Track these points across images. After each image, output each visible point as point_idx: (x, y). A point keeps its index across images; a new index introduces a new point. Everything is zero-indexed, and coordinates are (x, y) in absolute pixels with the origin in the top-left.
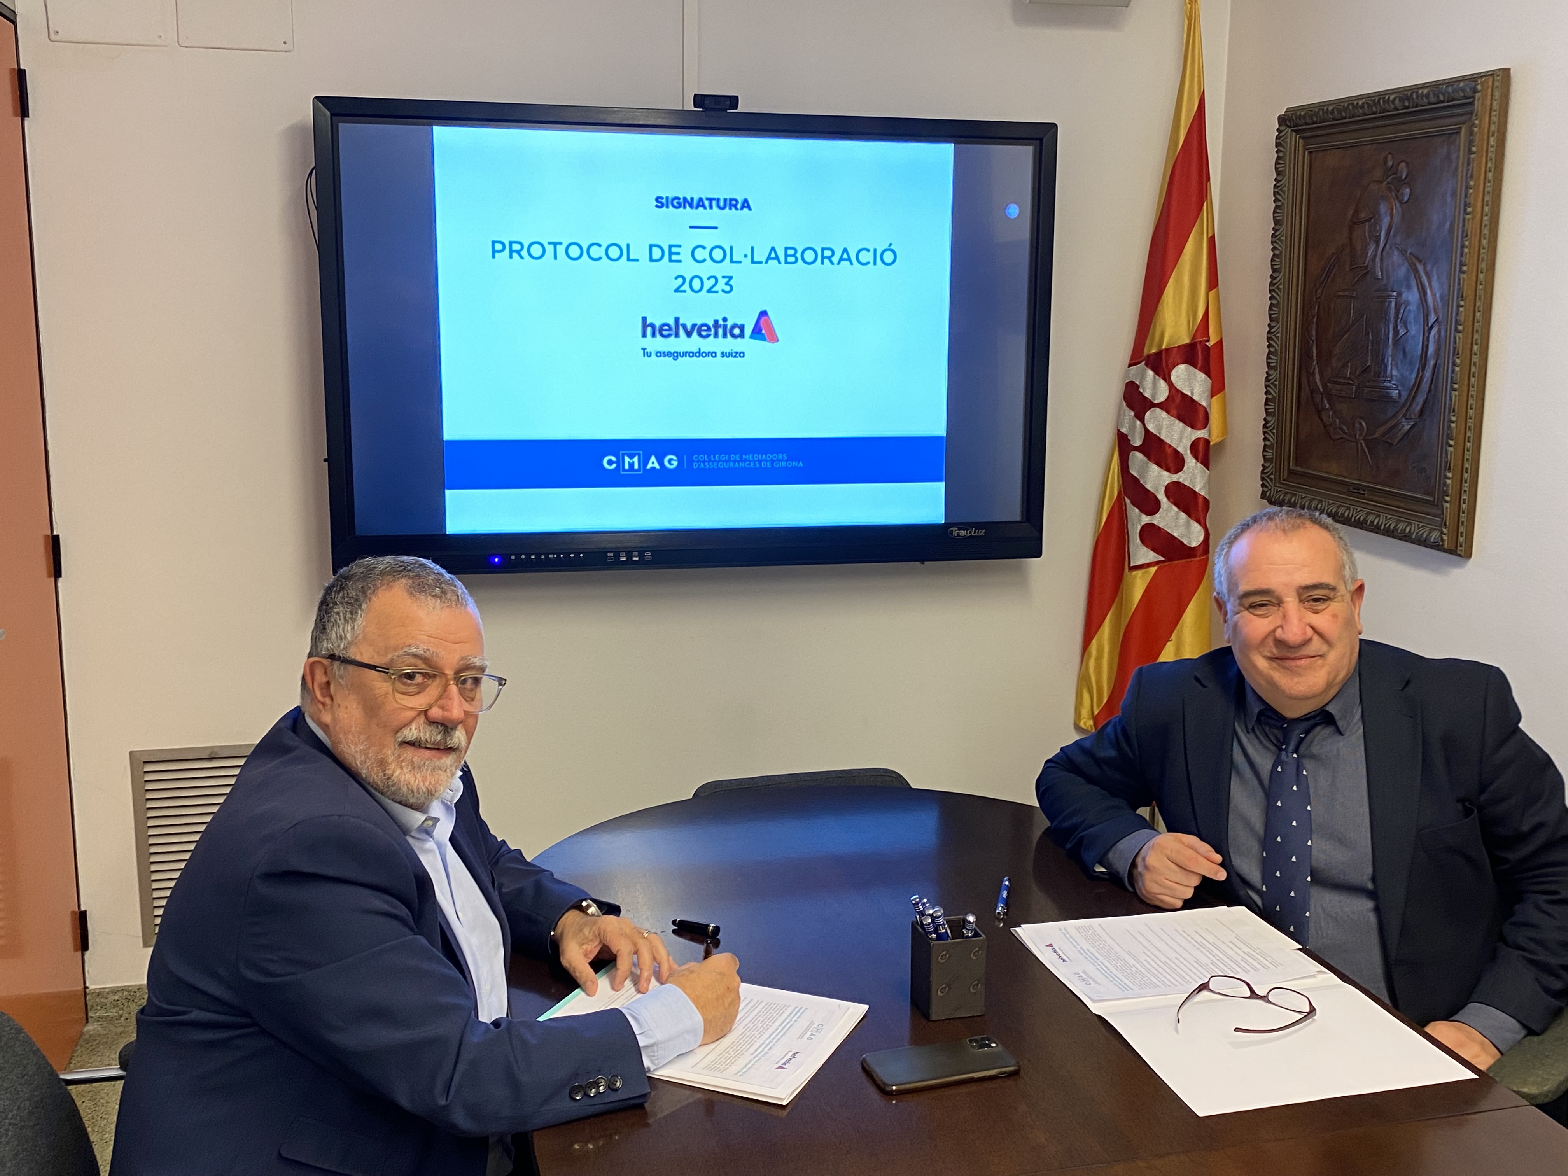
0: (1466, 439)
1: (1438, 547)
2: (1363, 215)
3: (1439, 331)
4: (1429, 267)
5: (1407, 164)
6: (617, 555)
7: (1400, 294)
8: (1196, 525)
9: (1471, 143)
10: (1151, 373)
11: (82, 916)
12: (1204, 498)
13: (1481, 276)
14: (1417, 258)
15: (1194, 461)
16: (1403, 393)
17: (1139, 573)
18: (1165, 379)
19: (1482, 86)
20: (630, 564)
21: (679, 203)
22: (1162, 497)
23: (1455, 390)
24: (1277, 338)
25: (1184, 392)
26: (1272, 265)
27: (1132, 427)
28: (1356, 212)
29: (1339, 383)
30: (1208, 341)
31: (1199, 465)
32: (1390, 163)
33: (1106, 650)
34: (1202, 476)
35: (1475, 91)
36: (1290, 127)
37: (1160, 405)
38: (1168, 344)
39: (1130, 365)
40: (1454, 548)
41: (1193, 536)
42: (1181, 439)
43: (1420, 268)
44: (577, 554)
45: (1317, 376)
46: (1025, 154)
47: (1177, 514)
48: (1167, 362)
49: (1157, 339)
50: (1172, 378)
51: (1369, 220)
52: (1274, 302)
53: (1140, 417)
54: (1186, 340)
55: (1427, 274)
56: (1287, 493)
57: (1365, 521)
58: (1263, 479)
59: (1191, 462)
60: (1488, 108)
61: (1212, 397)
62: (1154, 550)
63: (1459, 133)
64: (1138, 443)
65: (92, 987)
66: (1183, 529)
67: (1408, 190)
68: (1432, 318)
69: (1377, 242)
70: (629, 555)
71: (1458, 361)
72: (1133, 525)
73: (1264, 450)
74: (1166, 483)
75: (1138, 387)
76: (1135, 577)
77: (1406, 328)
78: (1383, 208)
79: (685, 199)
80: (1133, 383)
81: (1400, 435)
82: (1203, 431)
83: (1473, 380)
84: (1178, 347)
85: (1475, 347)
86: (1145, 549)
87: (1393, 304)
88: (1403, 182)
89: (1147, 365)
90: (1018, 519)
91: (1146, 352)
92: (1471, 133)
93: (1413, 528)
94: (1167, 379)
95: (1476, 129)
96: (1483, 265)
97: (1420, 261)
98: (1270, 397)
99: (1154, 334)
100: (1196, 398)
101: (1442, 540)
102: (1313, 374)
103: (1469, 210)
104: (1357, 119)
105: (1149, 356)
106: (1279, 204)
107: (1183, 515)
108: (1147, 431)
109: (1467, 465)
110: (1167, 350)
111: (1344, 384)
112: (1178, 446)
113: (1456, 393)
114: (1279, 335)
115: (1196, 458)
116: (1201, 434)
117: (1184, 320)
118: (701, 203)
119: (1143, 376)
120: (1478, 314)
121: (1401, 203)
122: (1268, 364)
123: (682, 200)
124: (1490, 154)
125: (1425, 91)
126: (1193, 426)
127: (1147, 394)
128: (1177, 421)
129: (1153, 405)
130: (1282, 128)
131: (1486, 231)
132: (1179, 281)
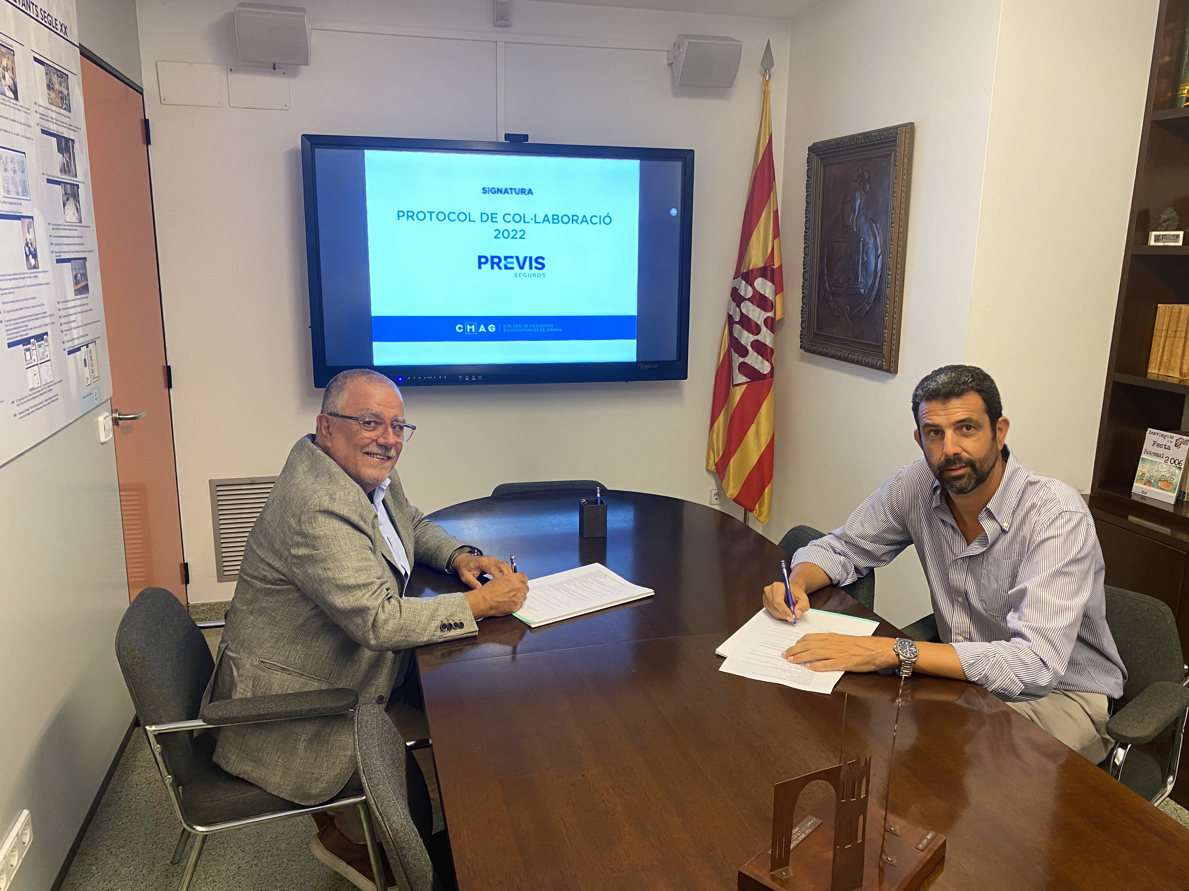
0: (894, 313)
1: (881, 368)
2: (848, 199)
3: (882, 258)
4: (878, 225)
5: (868, 171)
6: (464, 377)
7: (864, 239)
8: (767, 362)
9: (895, 161)
10: (744, 282)
11: (186, 566)
12: (771, 348)
13: (901, 229)
14: (872, 220)
15: (766, 328)
16: (866, 290)
17: (738, 388)
18: (751, 286)
19: (900, 132)
20: (471, 382)
21: (495, 191)
22: (749, 348)
23: (888, 287)
24: (808, 264)
25: (761, 292)
26: (805, 226)
27: (735, 311)
28: (845, 197)
29: (836, 287)
30: (774, 265)
31: (768, 331)
32: (860, 172)
33: (721, 429)
34: (770, 337)
35: (897, 134)
36: (814, 153)
37: (749, 299)
38: (753, 267)
39: (734, 279)
40: (888, 369)
41: (765, 368)
42: (759, 318)
43: (874, 225)
44: (443, 377)
45: (827, 284)
46: (678, 166)
47: (757, 357)
48: (752, 276)
49: (747, 265)
50: (755, 285)
51: (850, 201)
52: (807, 245)
53: (738, 306)
54: (762, 265)
55: (877, 229)
56: (812, 345)
57: (848, 357)
58: (801, 338)
59: (764, 329)
60: (903, 143)
61: (776, 295)
62: (745, 376)
63: (891, 155)
64: (737, 320)
65: (191, 603)
66: (760, 365)
67: (868, 185)
68: (880, 251)
69: (854, 213)
70: (470, 378)
71: (890, 273)
72: (735, 363)
73: (802, 323)
74: (752, 340)
75: (738, 290)
76: (736, 390)
77: (867, 257)
78: (857, 195)
79: (498, 189)
80: (735, 288)
81: (865, 312)
82: (771, 313)
83: (897, 282)
84: (758, 268)
85: (898, 266)
86: (741, 375)
87: (861, 245)
88: (867, 181)
89: (741, 278)
90: (675, 359)
91: (742, 271)
92: (896, 155)
93: (870, 360)
94: (752, 286)
95: (897, 154)
96: (902, 223)
97: (874, 222)
98: (804, 295)
99: (745, 262)
100: (767, 295)
101: (883, 365)
102: (825, 283)
103: (895, 195)
104: (844, 148)
105: (743, 273)
106: (809, 193)
107: (760, 357)
108: (742, 313)
109: (894, 326)
110: (752, 270)
111: (840, 287)
112: (758, 320)
113: (889, 289)
114: (809, 262)
115: (767, 327)
116: (770, 314)
117: (760, 254)
118: (506, 191)
119: (740, 283)
120: (899, 249)
121: (866, 192)
122: (804, 278)
123: (496, 190)
124: (905, 167)
125: (875, 134)
126: (765, 311)
127: (742, 294)
128: (757, 308)
129: (745, 299)
130: (810, 153)
131: (903, 206)
132: (758, 234)
